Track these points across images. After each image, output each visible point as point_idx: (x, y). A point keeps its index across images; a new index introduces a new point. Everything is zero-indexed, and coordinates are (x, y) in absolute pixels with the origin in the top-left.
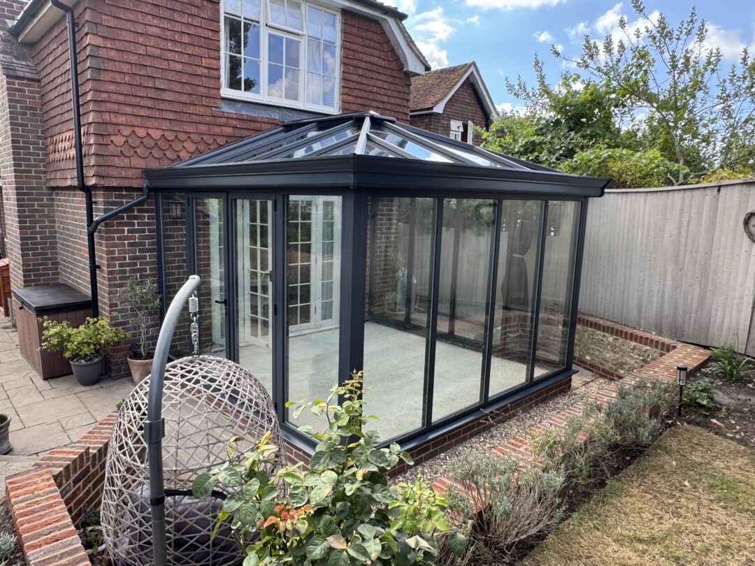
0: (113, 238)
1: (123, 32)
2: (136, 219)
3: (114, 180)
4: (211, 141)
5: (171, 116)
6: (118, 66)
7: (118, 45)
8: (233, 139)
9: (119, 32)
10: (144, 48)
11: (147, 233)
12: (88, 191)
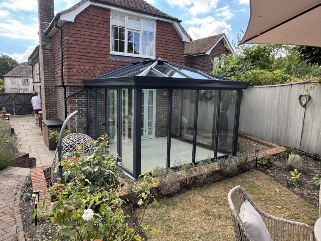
0: (72, 103)
1: (77, 34)
2: (80, 97)
3: (73, 83)
4: (106, 70)
5: (92, 62)
6: (75, 46)
7: (75, 39)
8: (114, 69)
9: (75, 34)
10: (84, 39)
11: (84, 101)
12: (65, 87)
